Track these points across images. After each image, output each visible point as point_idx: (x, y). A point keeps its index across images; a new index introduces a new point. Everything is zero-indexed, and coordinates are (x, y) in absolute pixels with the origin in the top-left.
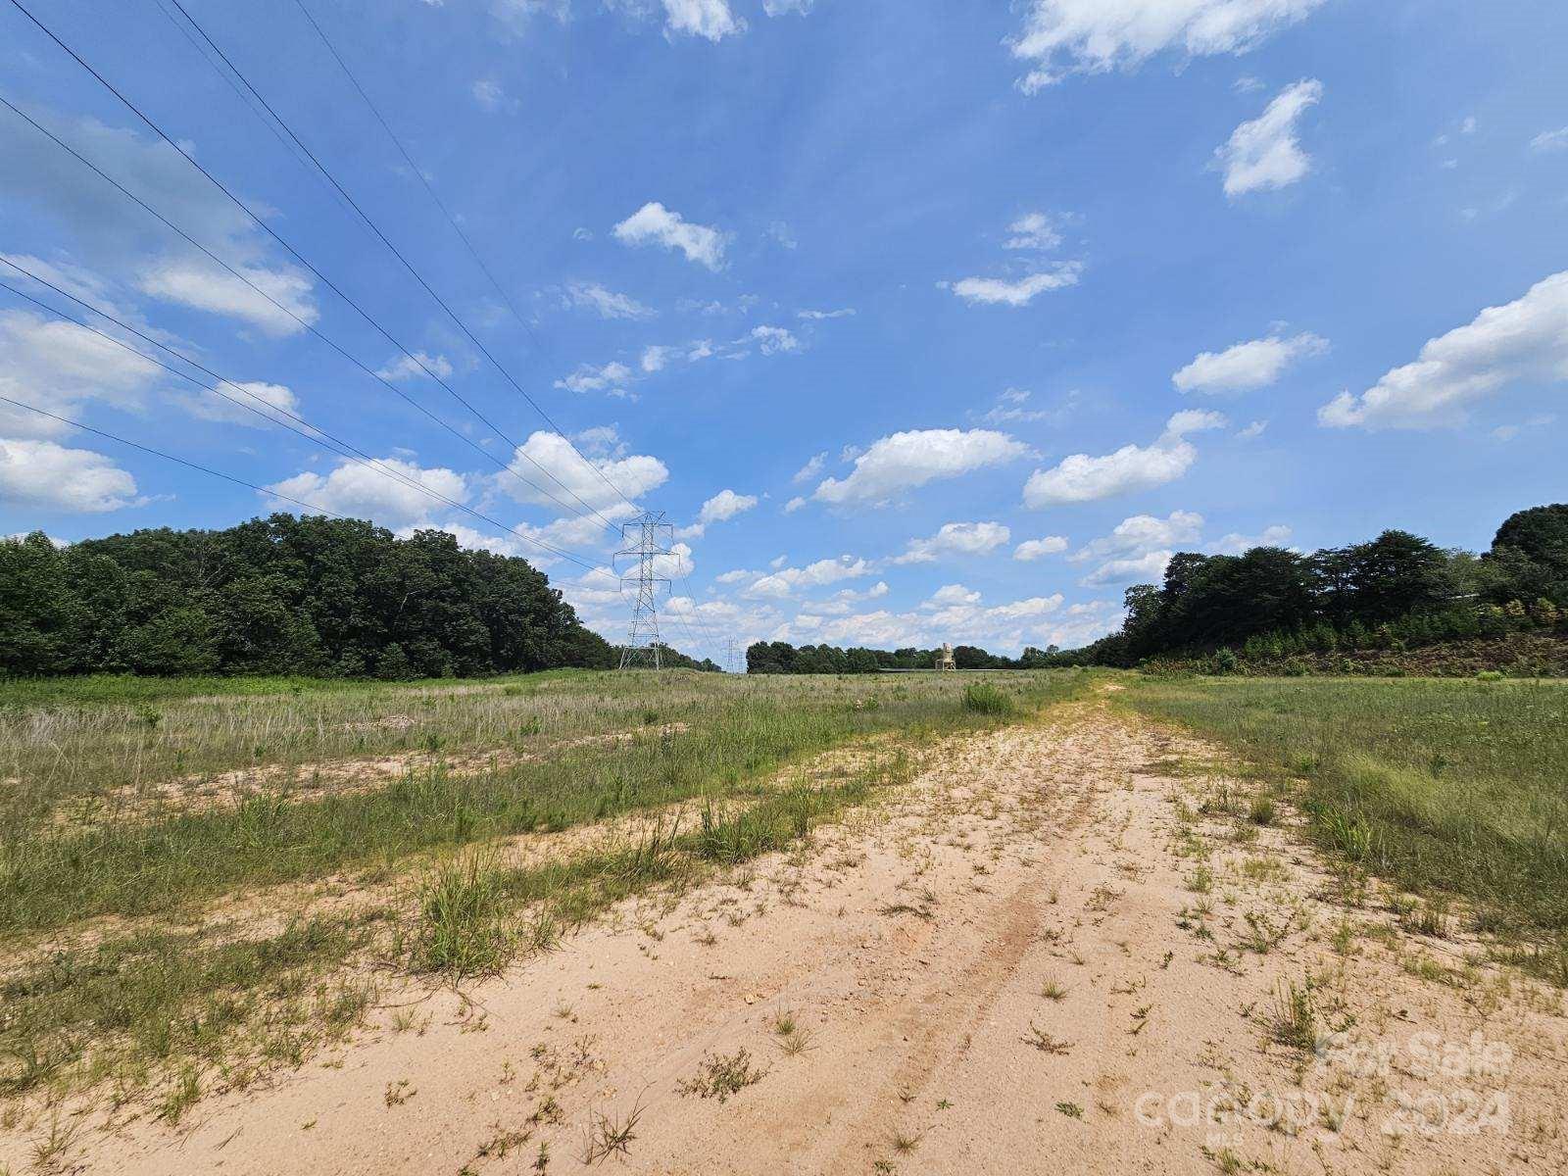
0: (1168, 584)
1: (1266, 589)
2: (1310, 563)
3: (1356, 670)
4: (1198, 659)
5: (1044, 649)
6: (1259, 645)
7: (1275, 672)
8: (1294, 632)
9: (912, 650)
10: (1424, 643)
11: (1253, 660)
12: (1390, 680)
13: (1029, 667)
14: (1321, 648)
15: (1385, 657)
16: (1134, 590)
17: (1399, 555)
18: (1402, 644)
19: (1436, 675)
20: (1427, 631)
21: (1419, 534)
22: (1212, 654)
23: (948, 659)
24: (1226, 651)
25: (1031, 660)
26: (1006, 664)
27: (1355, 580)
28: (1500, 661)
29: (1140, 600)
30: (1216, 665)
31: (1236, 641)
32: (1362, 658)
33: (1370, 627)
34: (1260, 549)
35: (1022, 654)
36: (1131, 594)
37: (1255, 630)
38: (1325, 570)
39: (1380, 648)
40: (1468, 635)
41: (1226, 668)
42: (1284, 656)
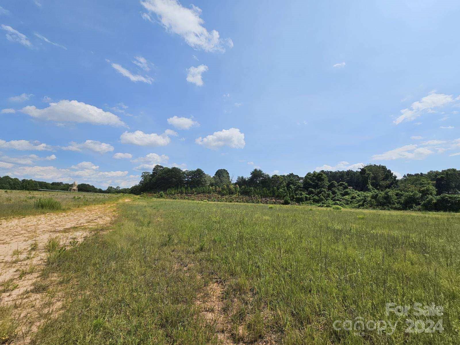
0: (153, 173)
1: (174, 177)
2: (184, 173)
3: (187, 199)
4: (155, 194)
5: (115, 187)
6: (170, 191)
7: (171, 198)
8: (178, 188)
9: (61, 183)
10: (199, 193)
11: (168, 195)
12: (192, 201)
13: (108, 193)
14: (182, 193)
15: (193, 196)
16: (144, 173)
17: (199, 174)
18: (196, 193)
19: (199, 200)
20: (200, 191)
21: (203, 170)
22: (159, 192)
23: (75, 188)
24: (162, 192)
25: (110, 191)
26: (100, 191)
27: (191, 178)
28: (209, 198)
29: (145, 176)
30: (159, 196)
31: (165, 190)
32: (189, 196)
33: (191, 189)
34: (175, 167)
35: (107, 188)
36: (144, 174)
37: (170, 187)
38: (186, 175)
39: (192, 194)
40: (206, 192)
41: (161, 196)
42: (174, 194)
